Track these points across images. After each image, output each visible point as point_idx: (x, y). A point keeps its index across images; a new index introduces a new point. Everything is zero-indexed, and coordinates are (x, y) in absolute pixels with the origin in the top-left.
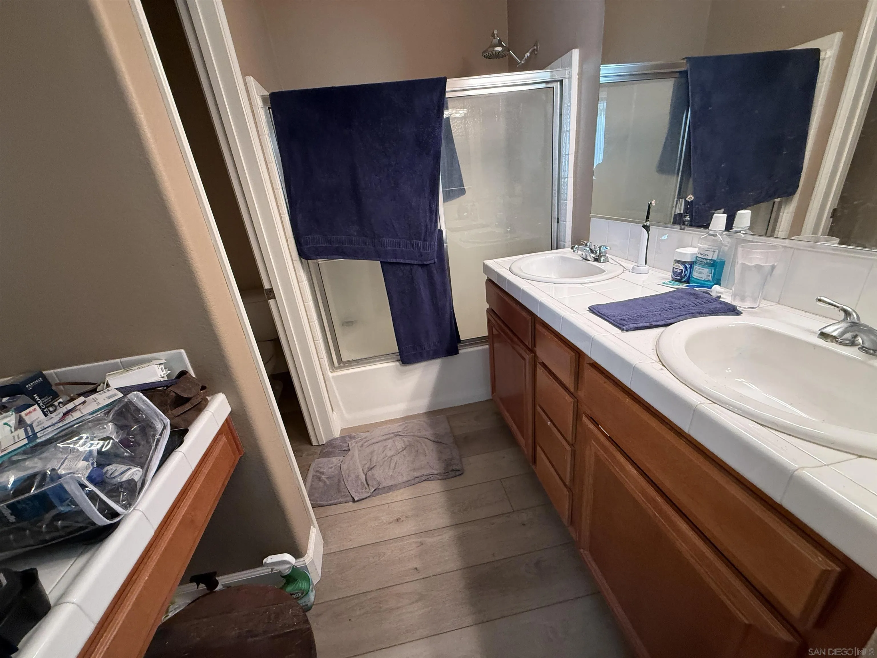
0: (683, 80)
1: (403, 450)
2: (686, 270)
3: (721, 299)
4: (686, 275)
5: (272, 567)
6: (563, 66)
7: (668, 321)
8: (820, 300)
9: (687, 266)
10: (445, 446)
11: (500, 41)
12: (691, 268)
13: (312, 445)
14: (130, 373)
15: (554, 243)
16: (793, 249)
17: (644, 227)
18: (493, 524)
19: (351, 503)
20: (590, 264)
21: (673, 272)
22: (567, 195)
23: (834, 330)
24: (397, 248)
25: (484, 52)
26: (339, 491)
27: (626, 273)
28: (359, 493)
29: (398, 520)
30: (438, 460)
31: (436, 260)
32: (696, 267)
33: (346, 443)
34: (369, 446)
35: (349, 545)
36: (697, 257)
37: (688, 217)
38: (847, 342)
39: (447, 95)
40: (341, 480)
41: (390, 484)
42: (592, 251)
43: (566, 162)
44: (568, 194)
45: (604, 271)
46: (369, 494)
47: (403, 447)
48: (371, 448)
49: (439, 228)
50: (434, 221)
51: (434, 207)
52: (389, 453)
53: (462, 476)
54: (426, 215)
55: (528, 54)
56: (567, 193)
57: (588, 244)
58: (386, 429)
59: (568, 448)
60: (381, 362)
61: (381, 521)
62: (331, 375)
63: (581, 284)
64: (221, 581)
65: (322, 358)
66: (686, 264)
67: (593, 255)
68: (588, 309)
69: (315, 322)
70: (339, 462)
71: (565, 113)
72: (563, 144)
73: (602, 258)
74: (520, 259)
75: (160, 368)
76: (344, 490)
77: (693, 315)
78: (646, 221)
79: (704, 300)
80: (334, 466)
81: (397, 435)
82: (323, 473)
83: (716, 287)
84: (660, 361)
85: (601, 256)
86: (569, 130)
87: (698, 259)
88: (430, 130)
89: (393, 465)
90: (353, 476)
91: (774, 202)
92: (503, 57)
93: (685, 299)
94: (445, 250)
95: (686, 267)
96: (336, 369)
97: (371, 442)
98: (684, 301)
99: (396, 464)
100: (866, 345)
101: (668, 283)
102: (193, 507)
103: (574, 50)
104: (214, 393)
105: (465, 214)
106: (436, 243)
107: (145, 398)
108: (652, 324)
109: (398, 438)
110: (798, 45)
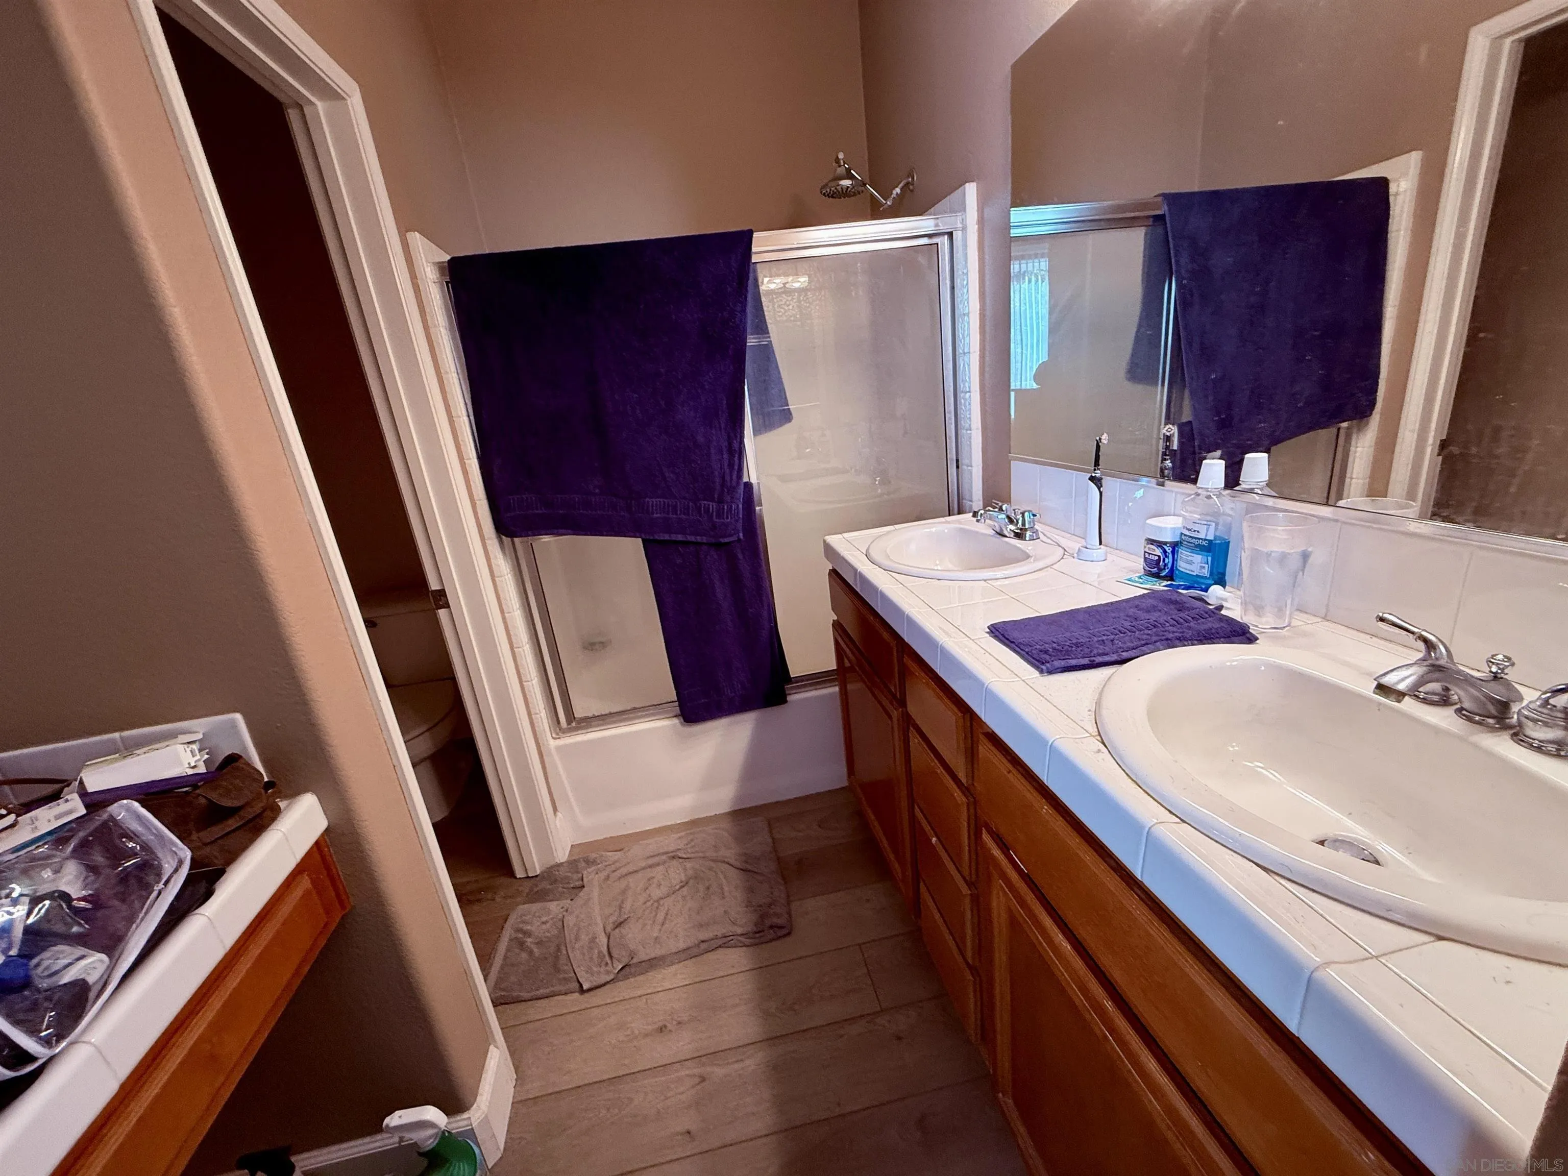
0: (1160, 230)
1: (683, 887)
2: (1166, 556)
3: (1223, 612)
4: (1165, 565)
5: (401, 1135)
6: (953, 211)
7: (1123, 654)
8: (1382, 620)
9: (1167, 549)
10: (760, 878)
11: (848, 171)
12: (1173, 552)
13: (516, 878)
14: (129, 761)
15: (953, 504)
16: (1339, 524)
17: (1092, 479)
18: (841, 1036)
19: (576, 995)
20: (1007, 543)
21: (1145, 559)
22: (970, 421)
23: (1402, 680)
24: (671, 516)
25: (823, 187)
26: (557, 970)
27: (1068, 560)
28: (592, 975)
29: (662, 1029)
30: (747, 907)
31: (741, 535)
32: (1183, 553)
33: (578, 872)
34: (620, 878)
35: (565, 1082)
36: (1182, 534)
37: (1169, 461)
38: (1436, 698)
39: (755, 259)
40: (563, 948)
41: (653, 956)
42: (1011, 521)
43: (966, 366)
44: (972, 419)
45: (1028, 557)
46: (612, 977)
47: (683, 879)
48: (623, 884)
49: (745, 479)
50: (736, 467)
51: (736, 445)
52: (656, 893)
53: (787, 939)
54: (723, 458)
55: (898, 190)
56: (970, 418)
57: (1004, 508)
58: (653, 845)
59: (965, 890)
60: (647, 720)
61: (629, 1032)
62: (553, 743)
63: (985, 580)
64: (301, 1164)
65: (537, 714)
66: (1165, 546)
67: (1012, 527)
68: (988, 630)
69: (525, 648)
70: (562, 910)
71: (959, 284)
72: (959, 337)
73: (1028, 534)
74: (889, 532)
75: (188, 750)
76: (566, 968)
77: (1170, 643)
78: (1095, 470)
79: (1193, 613)
80: (552, 919)
81: (673, 857)
82: (528, 934)
83: (1216, 590)
84: (1100, 735)
85: (1026, 530)
86: (969, 313)
87: (1183, 537)
88: (726, 314)
89: (661, 916)
90: (584, 938)
91: (1339, 429)
92: (855, 195)
93: (1160, 611)
94: (757, 516)
95: (1165, 552)
96: (563, 733)
97: (624, 871)
98: (1157, 614)
99: (667, 914)
100: (1467, 705)
101: (1137, 579)
102: (216, 1027)
103: (967, 185)
104: (294, 793)
105: (808, 450)
106: (741, 506)
107: (143, 811)
108: (1094, 661)
109: (675, 862)
110: (1353, 171)
